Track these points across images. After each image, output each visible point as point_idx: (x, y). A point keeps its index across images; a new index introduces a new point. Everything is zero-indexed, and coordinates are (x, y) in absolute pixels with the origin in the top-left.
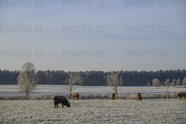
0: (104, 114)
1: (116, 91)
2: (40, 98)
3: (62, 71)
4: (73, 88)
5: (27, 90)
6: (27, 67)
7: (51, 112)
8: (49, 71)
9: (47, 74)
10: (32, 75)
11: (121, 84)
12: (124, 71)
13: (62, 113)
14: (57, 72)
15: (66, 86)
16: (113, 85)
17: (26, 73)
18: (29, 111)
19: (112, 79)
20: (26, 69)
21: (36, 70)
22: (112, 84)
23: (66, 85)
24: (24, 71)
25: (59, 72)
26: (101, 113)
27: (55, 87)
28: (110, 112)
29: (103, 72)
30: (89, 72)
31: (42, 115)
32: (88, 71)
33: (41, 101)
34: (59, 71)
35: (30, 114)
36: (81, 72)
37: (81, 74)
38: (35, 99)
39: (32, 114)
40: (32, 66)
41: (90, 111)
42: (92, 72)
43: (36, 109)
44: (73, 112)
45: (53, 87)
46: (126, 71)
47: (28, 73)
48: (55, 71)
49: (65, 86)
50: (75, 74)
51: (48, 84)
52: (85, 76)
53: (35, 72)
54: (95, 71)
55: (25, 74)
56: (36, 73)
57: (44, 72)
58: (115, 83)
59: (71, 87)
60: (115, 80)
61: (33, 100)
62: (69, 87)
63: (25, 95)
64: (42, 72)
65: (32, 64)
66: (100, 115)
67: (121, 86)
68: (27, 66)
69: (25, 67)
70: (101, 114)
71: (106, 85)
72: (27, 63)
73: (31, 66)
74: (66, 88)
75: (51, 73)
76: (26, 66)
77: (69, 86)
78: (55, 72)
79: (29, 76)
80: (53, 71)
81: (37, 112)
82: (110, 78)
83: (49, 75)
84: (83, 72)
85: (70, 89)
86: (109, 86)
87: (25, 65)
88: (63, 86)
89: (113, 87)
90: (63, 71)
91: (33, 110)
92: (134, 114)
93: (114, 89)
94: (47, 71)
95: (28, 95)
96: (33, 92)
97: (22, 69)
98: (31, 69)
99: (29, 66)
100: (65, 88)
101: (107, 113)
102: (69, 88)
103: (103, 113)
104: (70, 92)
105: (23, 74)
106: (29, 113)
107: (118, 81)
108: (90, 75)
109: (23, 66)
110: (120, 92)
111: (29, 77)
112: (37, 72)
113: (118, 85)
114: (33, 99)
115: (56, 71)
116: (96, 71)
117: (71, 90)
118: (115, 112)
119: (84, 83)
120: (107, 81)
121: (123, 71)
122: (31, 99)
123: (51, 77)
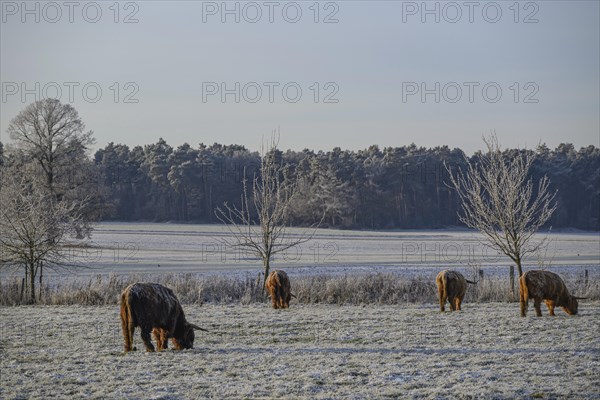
0: (421, 386)
1: (518, 261)
2: (97, 296)
3: (233, 148)
4: (278, 241)
5: (27, 251)
6: (42, 124)
7: (139, 370)
8: (161, 149)
9: (151, 161)
10: (69, 172)
11: (543, 219)
12: (577, 149)
13: (197, 379)
14: (205, 152)
15: (244, 229)
16: (497, 227)
17: (36, 160)
18: (19, 367)
19: (494, 194)
20: (34, 137)
21: (90, 142)
22: (493, 218)
23: (239, 222)
24: (27, 148)
25: (215, 152)
26: (407, 380)
27: (193, 233)
28: (456, 374)
29: (459, 153)
30: (380, 155)
31: (82, 388)
32: (375, 149)
33: (103, 309)
34: (217, 146)
35: (20, 382)
36: (337, 151)
37: (339, 166)
38: (70, 302)
39: (29, 383)
40: (67, 119)
41: (352, 365)
42: (401, 151)
43: (63, 353)
44: (256, 374)
45: (185, 233)
46: (586, 146)
47: (45, 157)
48: (195, 146)
49: (234, 228)
50: (307, 165)
51: (160, 220)
52: (361, 174)
53: (86, 152)
54: (413, 146)
55: (28, 166)
56: (92, 156)
57: (133, 154)
58: (509, 213)
59: (267, 235)
60: (510, 200)
61: (60, 309)
62: (257, 236)
63: (19, 281)
64: (124, 155)
65: (68, 108)
66: (397, 391)
67: (544, 228)
68: (41, 118)
69: (29, 128)
70: (406, 385)
71: (462, 226)
72: (39, 104)
73: (63, 121)
74: (243, 241)
75: (172, 162)
76: (36, 122)
77: (258, 230)
78: (194, 154)
79: (50, 175)
80: (186, 147)
81: (64, 372)
82: (482, 188)
83: (163, 169)
84: (347, 155)
85: (262, 246)
86: (477, 230)
87: (29, 116)
88: (225, 228)
89: (502, 235)
90: (240, 148)
91: (45, 360)
92: (587, 383)
93: (503, 248)
94: (150, 148)
95: (37, 281)
96: (61, 260)
97: (13, 137)
98: (63, 138)
99: (50, 120)
100: (234, 240)
101: (441, 380)
102: (259, 240)
103: (420, 379)
104: (261, 262)
105: (18, 162)
106: (17, 377)
107: (530, 206)
108: (390, 169)
109: (21, 120)
110: (536, 262)
111: (50, 180)
112: (99, 155)
113: (529, 224)
114: (59, 303)
115: (202, 146)
116: (422, 150)
117: (268, 254)
118: (489, 373)
119: (352, 214)
120: (467, 201)
121: (570, 146)
122: (49, 303)
123: (172, 183)
